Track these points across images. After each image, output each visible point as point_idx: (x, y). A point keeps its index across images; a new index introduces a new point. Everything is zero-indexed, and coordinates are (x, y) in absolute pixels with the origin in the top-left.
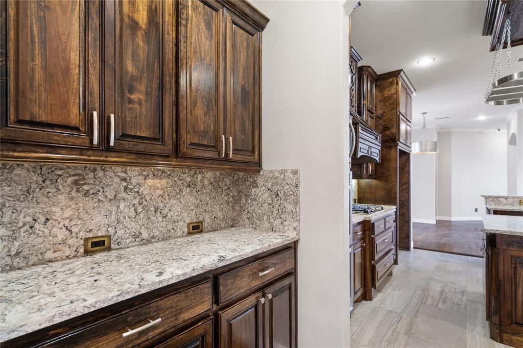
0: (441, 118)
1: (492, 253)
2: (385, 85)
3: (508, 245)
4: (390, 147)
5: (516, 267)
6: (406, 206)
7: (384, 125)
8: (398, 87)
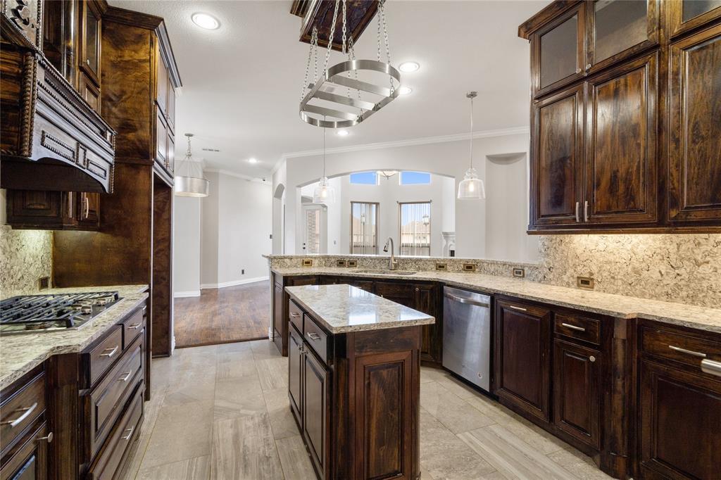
0: (210, 150)
1: (337, 368)
2: (128, 37)
3: (361, 349)
4: (136, 167)
5: (369, 384)
6: (165, 279)
7: (124, 119)
8: (152, 50)
